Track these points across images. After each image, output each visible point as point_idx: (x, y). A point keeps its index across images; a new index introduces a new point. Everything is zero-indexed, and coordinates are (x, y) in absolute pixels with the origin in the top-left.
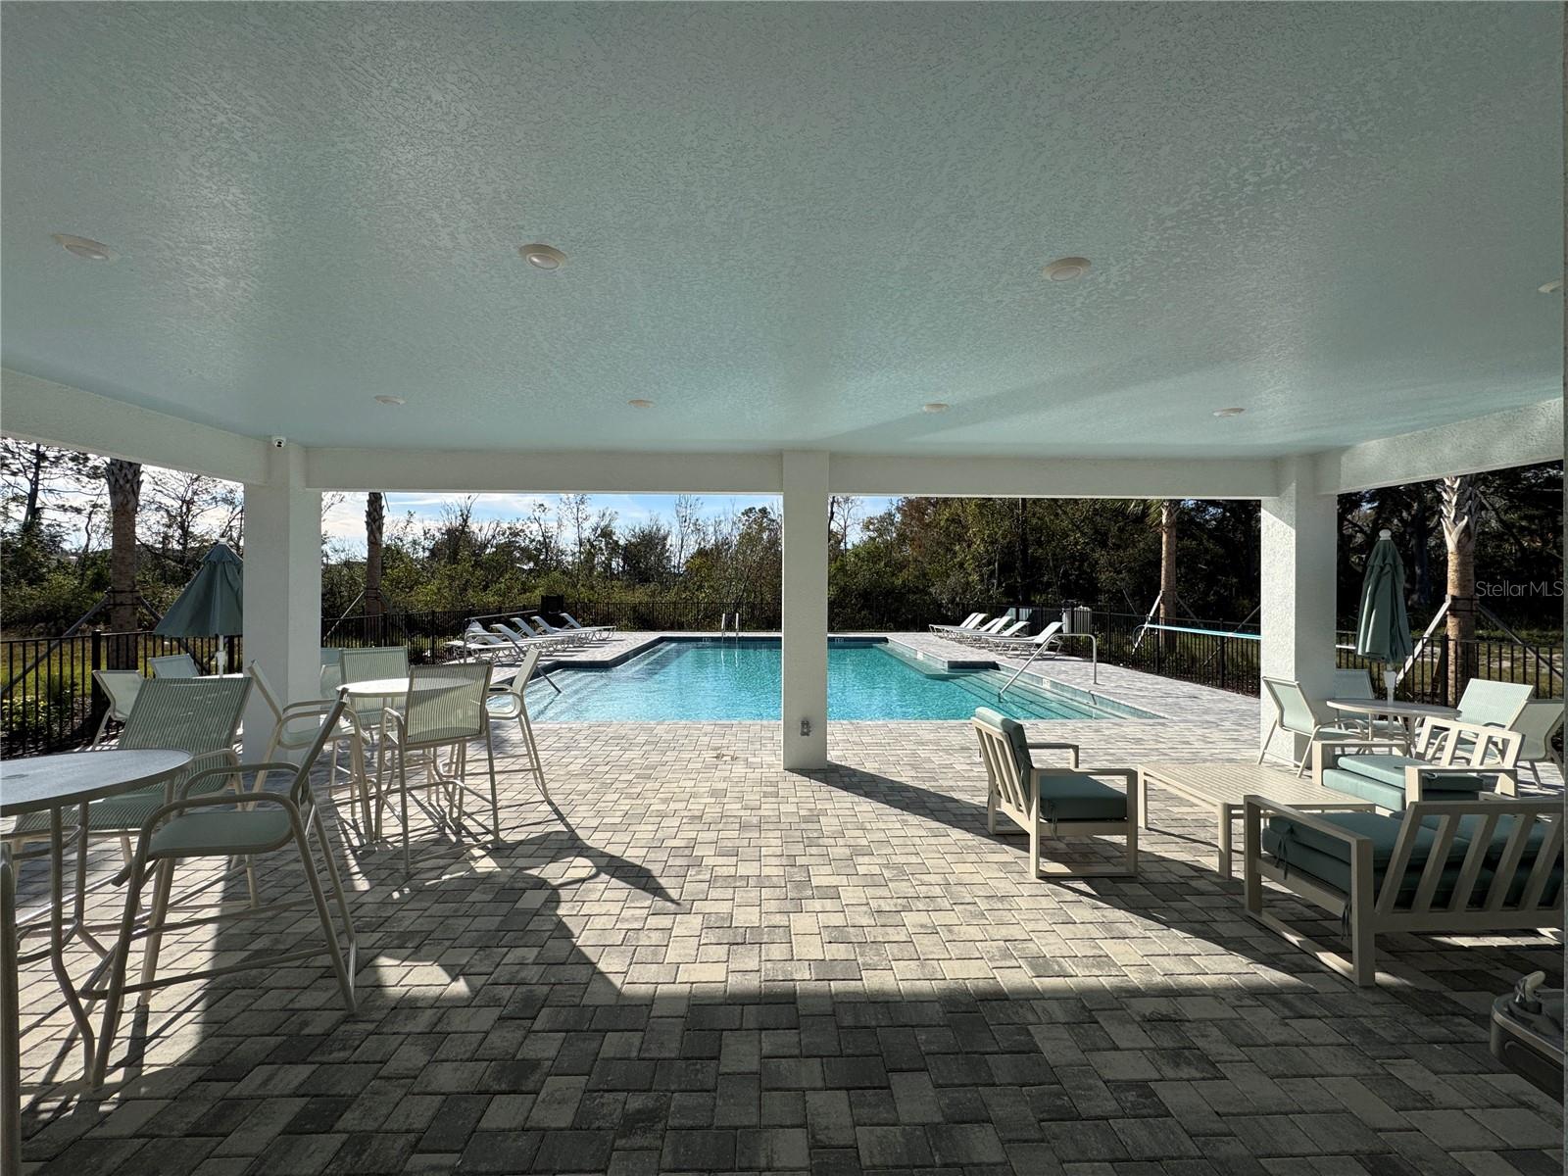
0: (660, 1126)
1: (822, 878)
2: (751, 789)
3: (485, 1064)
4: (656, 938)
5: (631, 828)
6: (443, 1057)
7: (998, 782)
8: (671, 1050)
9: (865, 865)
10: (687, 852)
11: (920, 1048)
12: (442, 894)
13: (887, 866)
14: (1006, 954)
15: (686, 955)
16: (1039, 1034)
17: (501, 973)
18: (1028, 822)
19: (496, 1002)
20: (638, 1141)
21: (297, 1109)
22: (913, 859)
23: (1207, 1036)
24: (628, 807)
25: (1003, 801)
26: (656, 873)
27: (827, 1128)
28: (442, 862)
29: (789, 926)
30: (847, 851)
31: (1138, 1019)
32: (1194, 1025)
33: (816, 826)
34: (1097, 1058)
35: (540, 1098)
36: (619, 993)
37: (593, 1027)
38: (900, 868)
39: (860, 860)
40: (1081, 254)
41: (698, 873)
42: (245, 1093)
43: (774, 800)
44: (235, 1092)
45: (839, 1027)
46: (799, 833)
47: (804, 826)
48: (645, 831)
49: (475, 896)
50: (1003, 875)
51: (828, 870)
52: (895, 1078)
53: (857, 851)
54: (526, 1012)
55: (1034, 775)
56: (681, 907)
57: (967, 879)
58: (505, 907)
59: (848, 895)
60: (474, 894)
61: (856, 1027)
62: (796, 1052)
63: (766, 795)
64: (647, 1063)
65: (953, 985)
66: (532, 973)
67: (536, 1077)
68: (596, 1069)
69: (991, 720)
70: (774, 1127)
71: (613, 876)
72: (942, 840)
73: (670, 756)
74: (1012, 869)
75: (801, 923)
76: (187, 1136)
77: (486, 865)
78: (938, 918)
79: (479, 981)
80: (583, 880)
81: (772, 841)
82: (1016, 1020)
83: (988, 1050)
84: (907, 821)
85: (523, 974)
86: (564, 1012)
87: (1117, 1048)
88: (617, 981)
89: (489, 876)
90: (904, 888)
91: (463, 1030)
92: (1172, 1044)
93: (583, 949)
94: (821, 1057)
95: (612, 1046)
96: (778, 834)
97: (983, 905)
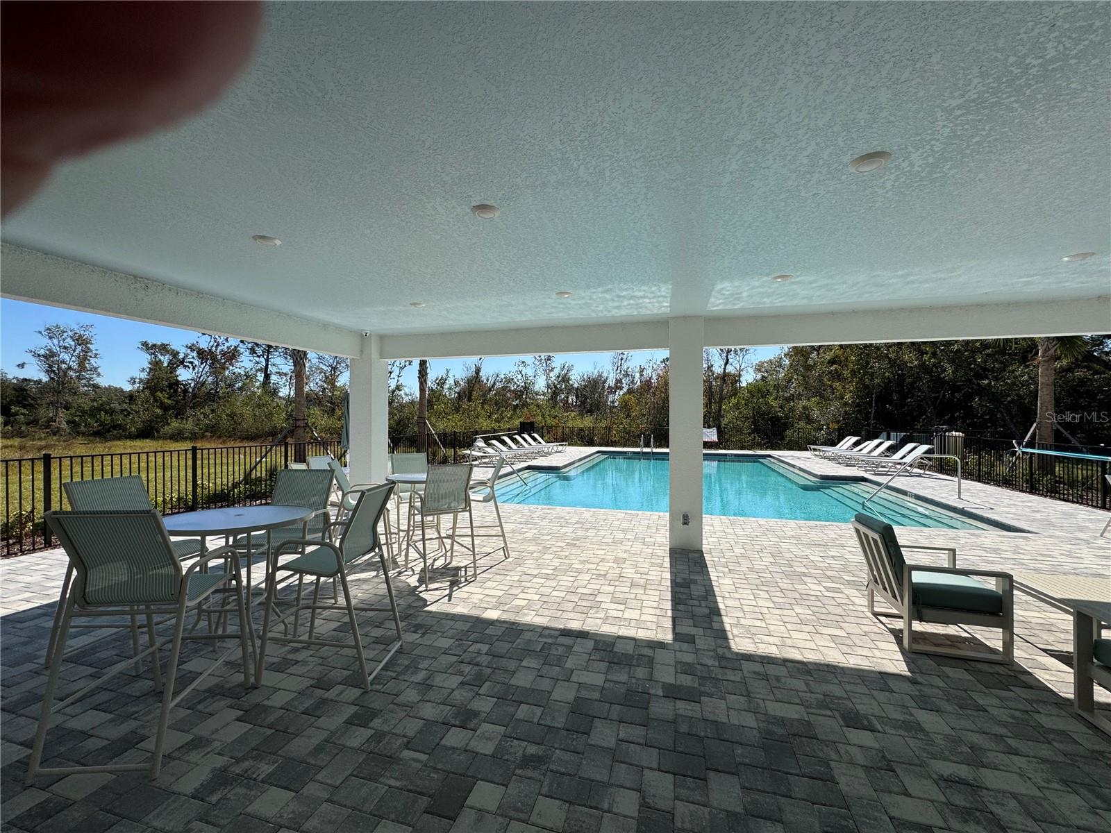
0: (545, 767)
1: (683, 627)
3: (449, 708)
4: (560, 650)
5: (559, 578)
6: (427, 699)
7: (875, 572)
8: (559, 722)
10: (592, 598)
11: (735, 758)
14: (823, 705)
15: (579, 665)
16: (838, 771)
17: (467, 657)
20: (529, 773)
21: (353, 712)
23: (1003, 805)
24: (558, 564)
26: (569, 609)
27: (654, 796)
29: (652, 657)
30: (707, 611)
31: (935, 776)
32: (992, 793)
34: (886, 798)
35: (477, 734)
37: (513, 699)
40: (879, 149)
41: (596, 612)
42: (330, 697)
43: (659, 569)
44: (325, 696)
47: (677, 590)
48: (566, 581)
50: (833, 645)
51: (689, 622)
52: (712, 775)
54: (476, 681)
55: (906, 570)
56: (580, 633)
57: (801, 644)
59: (700, 642)
60: (458, 607)
61: (689, 734)
62: (642, 741)
63: (653, 565)
64: (543, 727)
65: (771, 719)
66: (484, 660)
67: (475, 721)
68: (511, 725)
70: (618, 786)
73: (591, 533)
75: (661, 656)
76: (303, 713)
78: (769, 669)
79: (453, 659)
82: (820, 754)
83: (791, 771)
85: (479, 659)
86: (499, 686)
87: (908, 795)
88: (533, 673)
91: (441, 685)
92: (963, 803)
94: (660, 749)
95: (523, 711)
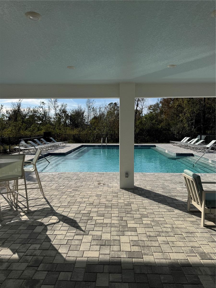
1: (131, 224)
2: (109, 194)
3: (23, 280)
4: (77, 242)
5: (71, 207)
6: (10, 277)
7: (191, 194)
8: (81, 278)
9: (146, 221)
10: (88, 215)
11: (161, 281)
12: (11, 227)
13: (153, 221)
14: (192, 252)
15: (86, 248)
16: (202, 279)
17: (28, 252)
18: (201, 208)
19: (26, 261)
22: (162, 219)
24: (70, 200)
25: (193, 201)
26: (78, 222)
28: (11, 217)
29: (120, 240)
30: (140, 216)
33: (130, 207)
36: (65, 260)
37: (56, 270)
38: (157, 222)
39: (144, 219)
41: (91, 222)
43: (116, 198)
45: (135, 274)
46: (124, 209)
47: (126, 207)
48: (75, 208)
49: (21, 228)
50: (192, 225)
51: (133, 222)
53: (143, 216)
54: (35, 264)
55: (203, 192)
56: (85, 233)
57: (180, 226)
58: (30, 231)
59: (139, 231)
60: (21, 227)
61: (141, 274)
62: (121, 281)
63: (114, 197)
64: (73, 282)
65: (173, 261)
66: (38, 252)
67: (39, 285)
68: (57, 283)
69: (189, 174)
71: (64, 222)
72: (172, 213)
73: (84, 183)
74: (195, 223)
75: (123, 239)
77: (25, 218)
78: (169, 239)
79: (22, 254)
80: (54, 223)
81: (115, 212)
82: (194, 273)
83: (184, 283)
84: (160, 206)
85: (35, 253)
86: (48, 265)
88: (64, 256)
89: (26, 221)
90: (158, 229)
91: (17, 269)
93: (54, 245)
94: (129, 283)
95: (62, 276)
96: (117, 209)
97: (185, 235)
